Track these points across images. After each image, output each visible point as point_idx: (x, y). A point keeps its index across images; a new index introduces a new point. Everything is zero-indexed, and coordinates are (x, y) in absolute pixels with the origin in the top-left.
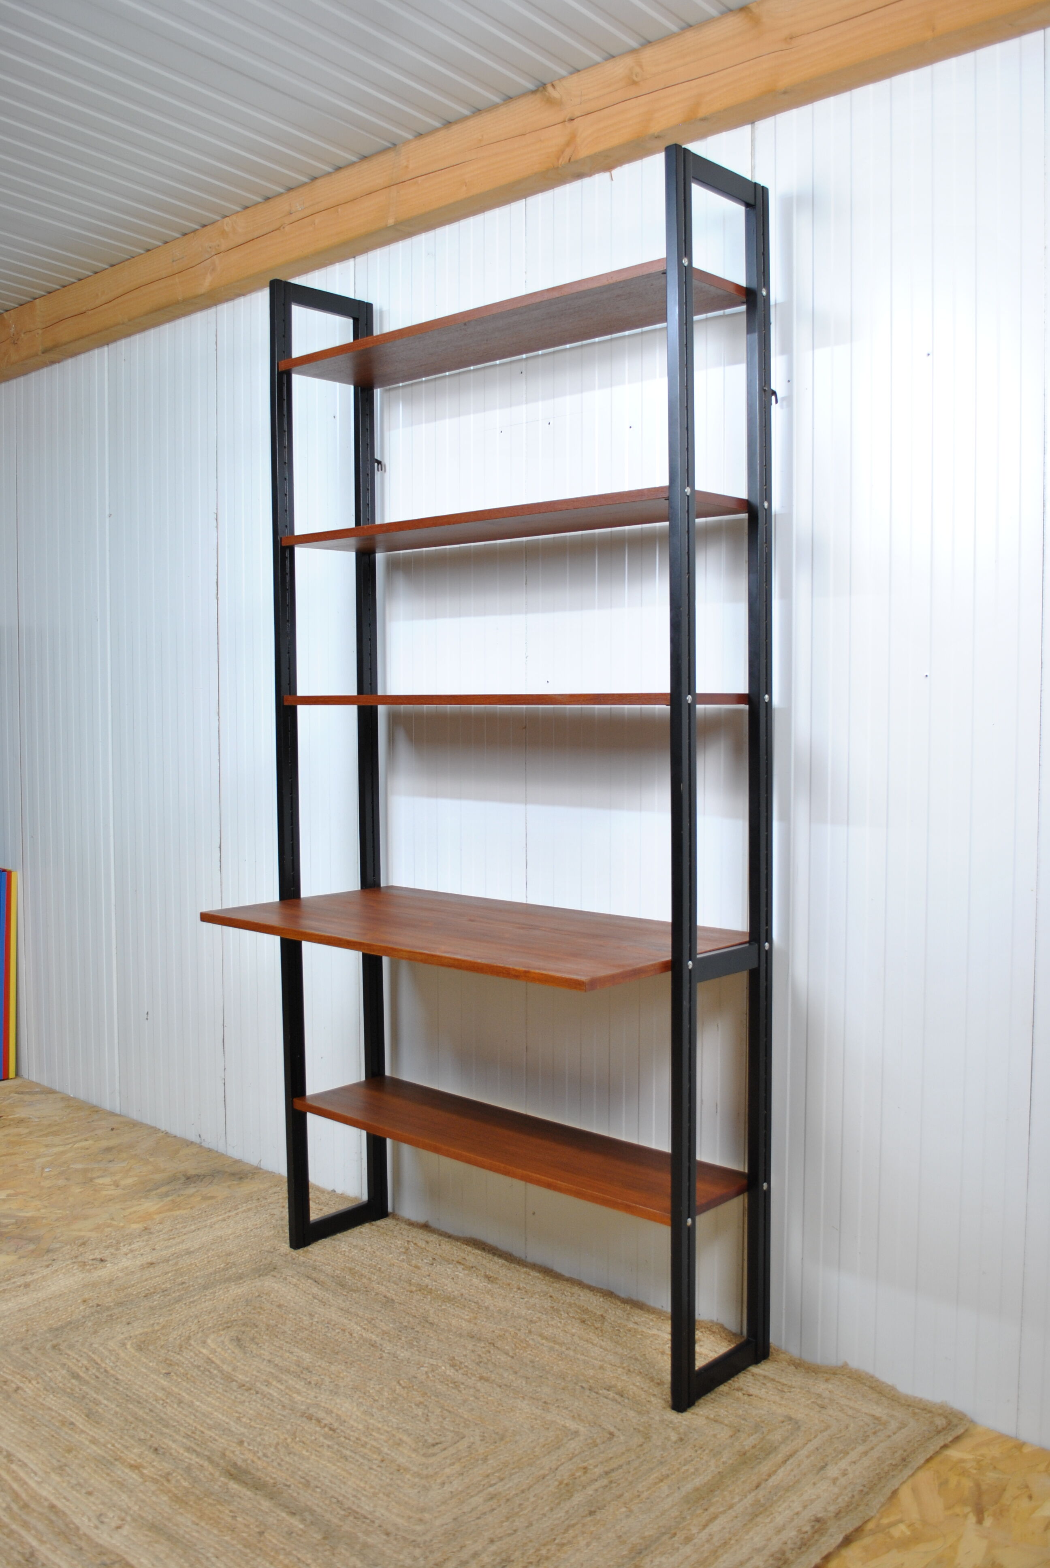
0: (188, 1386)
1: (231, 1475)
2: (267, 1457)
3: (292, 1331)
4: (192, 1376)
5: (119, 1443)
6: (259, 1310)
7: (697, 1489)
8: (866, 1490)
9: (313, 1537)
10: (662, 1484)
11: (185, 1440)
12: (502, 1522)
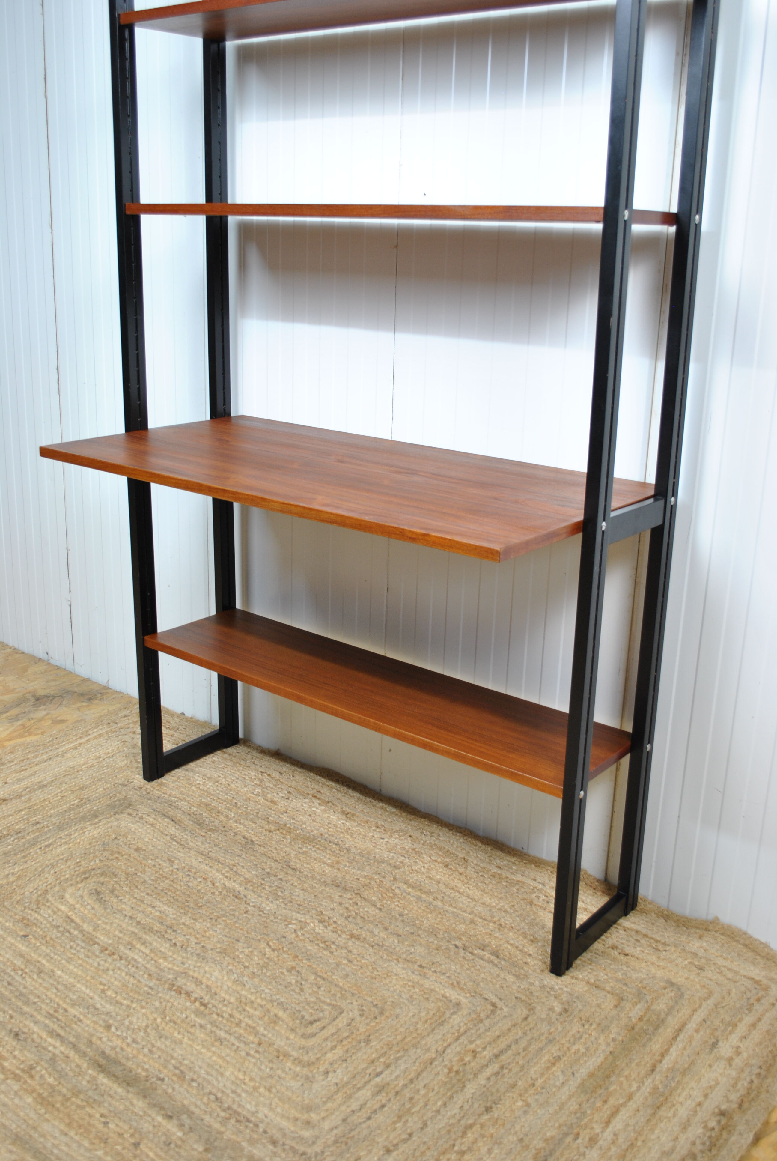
0: (48, 951)
1: (100, 1066)
2: (137, 1043)
3: (153, 880)
4: (51, 939)
6: (117, 856)
7: (591, 1075)
8: (763, 1073)
9: (193, 1149)
10: (554, 1069)
11: (47, 1022)
12: (394, 1123)
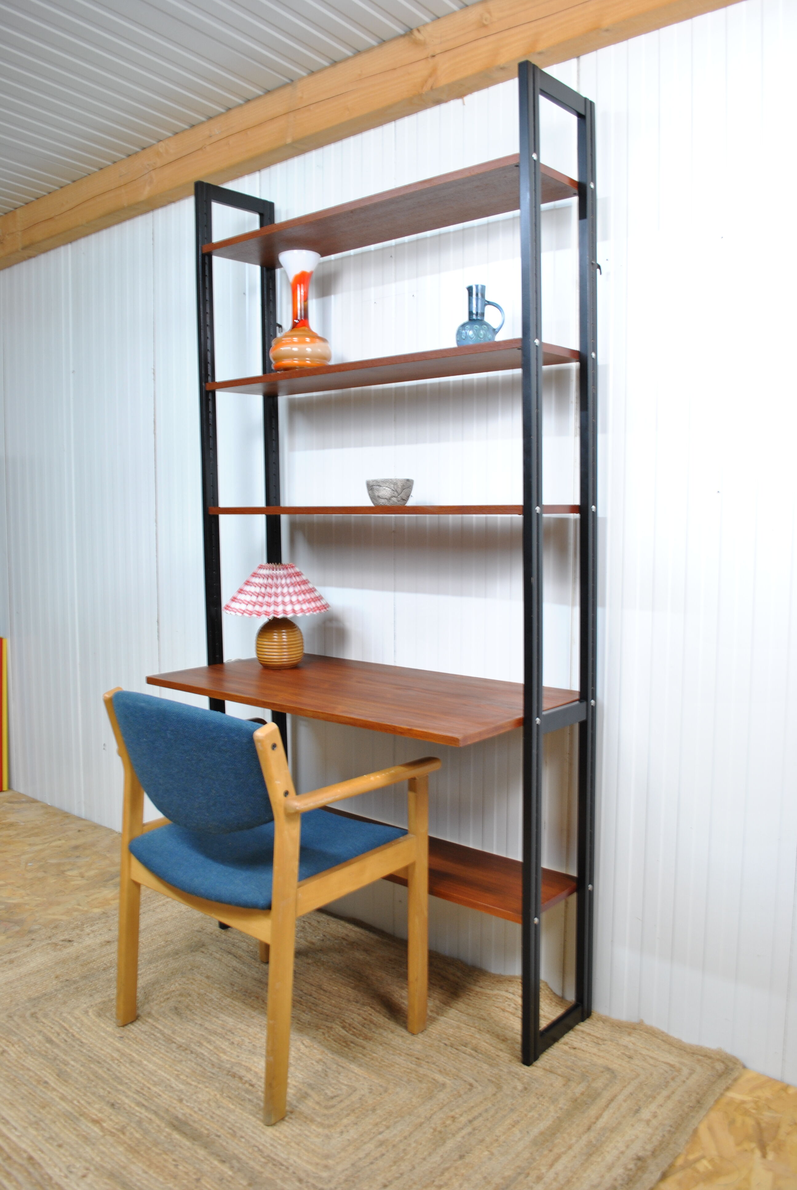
0: (137, 1048)
1: (174, 1126)
2: (202, 1111)
4: (140, 1039)
5: (83, 1099)
6: (191, 981)
7: (542, 1133)
8: (673, 1129)
9: (240, 1184)
10: (514, 1129)
11: (135, 1096)
12: (391, 1166)
